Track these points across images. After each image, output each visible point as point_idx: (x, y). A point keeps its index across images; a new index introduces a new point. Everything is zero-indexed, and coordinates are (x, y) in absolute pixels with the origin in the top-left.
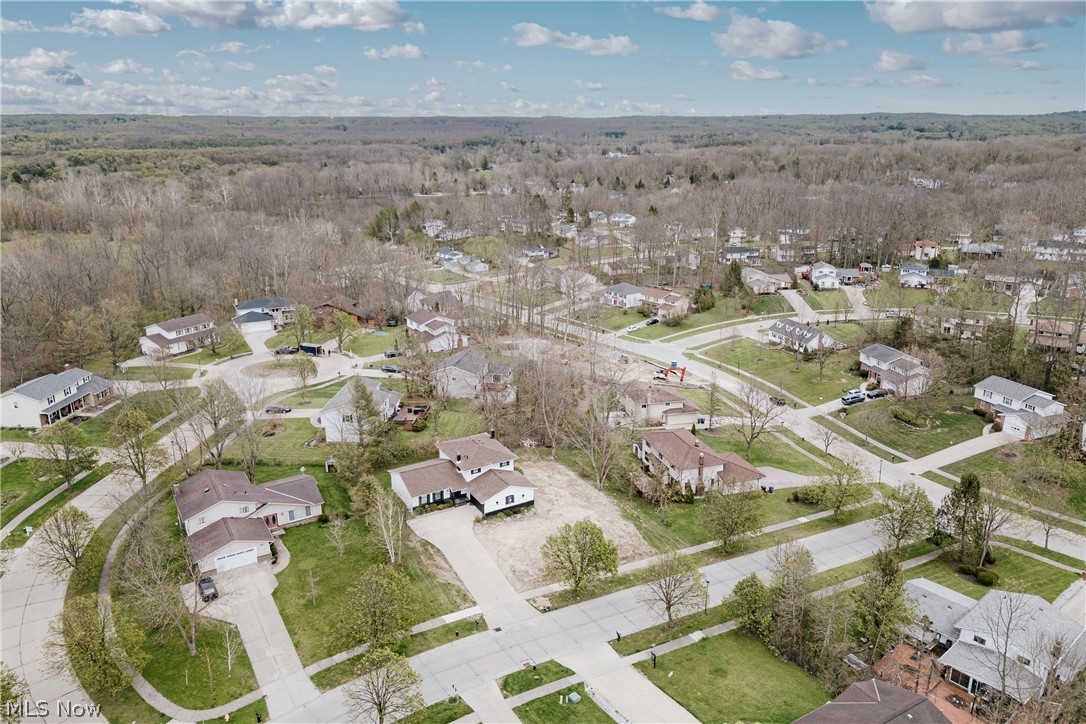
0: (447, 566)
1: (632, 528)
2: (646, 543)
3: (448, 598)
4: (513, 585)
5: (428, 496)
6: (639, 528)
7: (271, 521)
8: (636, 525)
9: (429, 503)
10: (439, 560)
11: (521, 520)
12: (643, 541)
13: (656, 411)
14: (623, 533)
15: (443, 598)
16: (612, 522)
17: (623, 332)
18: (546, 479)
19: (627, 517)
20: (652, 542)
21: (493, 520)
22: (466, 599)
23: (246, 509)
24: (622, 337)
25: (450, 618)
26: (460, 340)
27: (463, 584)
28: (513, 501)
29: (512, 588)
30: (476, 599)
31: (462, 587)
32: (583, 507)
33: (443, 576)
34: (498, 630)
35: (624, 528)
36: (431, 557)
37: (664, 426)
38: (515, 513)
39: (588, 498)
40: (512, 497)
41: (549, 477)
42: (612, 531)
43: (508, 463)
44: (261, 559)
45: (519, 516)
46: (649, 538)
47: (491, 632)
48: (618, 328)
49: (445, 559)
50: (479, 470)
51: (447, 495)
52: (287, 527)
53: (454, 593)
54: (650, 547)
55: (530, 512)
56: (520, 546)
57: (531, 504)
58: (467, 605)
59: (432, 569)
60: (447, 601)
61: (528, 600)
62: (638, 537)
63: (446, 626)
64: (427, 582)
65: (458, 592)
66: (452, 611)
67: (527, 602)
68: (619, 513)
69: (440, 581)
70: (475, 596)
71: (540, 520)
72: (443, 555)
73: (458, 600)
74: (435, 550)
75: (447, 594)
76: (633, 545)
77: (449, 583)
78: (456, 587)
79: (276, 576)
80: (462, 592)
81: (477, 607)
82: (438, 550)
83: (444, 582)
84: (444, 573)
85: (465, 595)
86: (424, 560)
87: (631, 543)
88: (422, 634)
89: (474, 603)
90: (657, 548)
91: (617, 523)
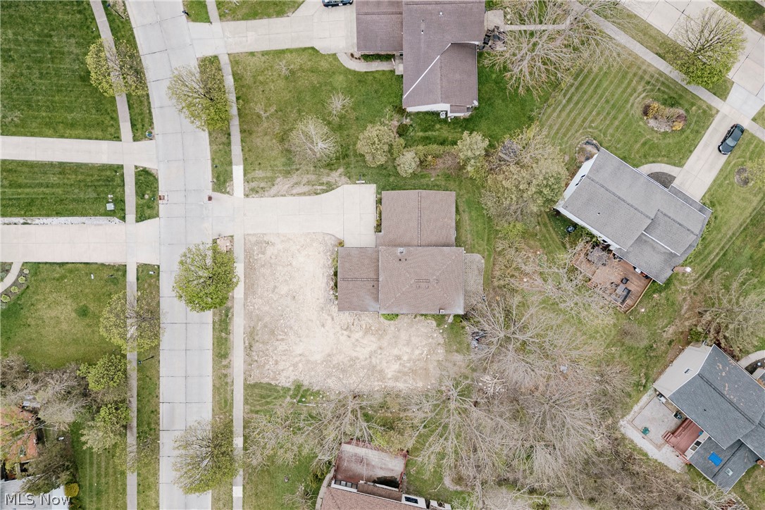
0: (294, 191)
1: (285, 381)
2: (263, 381)
3: (259, 178)
4: (254, 235)
6: (286, 390)
8: (289, 389)
10: (306, 189)
11: (327, 283)
12: (266, 380)
14: (280, 367)
15: (259, 173)
16: (295, 365)
18: (396, 352)
20: (262, 387)
21: (335, 257)
22: (252, 192)
25: (238, 171)
27: (270, 196)
29: (252, 232)
30: (250, 200)
31: (266, 194)
32: (329, 356)
33: (282, 184)
34: (210, 199)
35: (286, 374)
36: (308, 183)
42: (284, 358)
46: (270, 390)
47: (210, 193)
49: (299, 194)
52: (404, 77)
53: (262, 185)
54: (256, 380)
55: (332, 297)
56: (294, 263)
58: (247, 189)
59: (295, 178)
60: (257, 175)
61: (232, 236)
62: (273, 379)
63: (230, 164)
64: (282, 168)
65: (262, 188)
66: (245, 175)
67: (231, 235)
68: (306, 383)
69: (279, 179)
70: (255, 201)
71: (322, 301)
72: (310, 195)
73: (253, 185)
74: (319, 191)
75: (262, 179)
76: (264, 366)
77: (273, 185)
78: (268, 189)
79: (335, 54)
80: (261, 191)
81: (243, 196)
82: (317, 194)
83: (276, 182)
84: (287, 186)
85: (257, 192)
86: (308, 176)
87: (267, 367)
88: (229, 144)
89: (247, 196)
90: (255, 386)
91: (293, 371)
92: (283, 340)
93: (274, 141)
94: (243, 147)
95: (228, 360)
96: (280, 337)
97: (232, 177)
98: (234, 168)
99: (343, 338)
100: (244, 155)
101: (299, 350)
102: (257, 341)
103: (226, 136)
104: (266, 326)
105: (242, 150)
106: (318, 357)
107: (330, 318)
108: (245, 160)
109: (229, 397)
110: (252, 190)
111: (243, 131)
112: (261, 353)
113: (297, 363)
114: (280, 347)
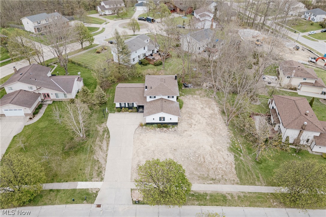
0: (105, 149)
1: (231, 158)
2: (235, 172)
3: (91, 170)
4: (132, 175)
5: (125, 104)
6: (236, 159)
7: (47, 96)
8: (235, 156)
9: (125, 107)
10: (105, 142)
11: (165, 132)
12: (234, 170)
13: (296, 82)
14: (222, 160)
15: (87, 170)
16: (219, 150)
17: (306, 34)
18: (199, 109)
19: (233, 149)
20: (240, 173)
21: (148, 127)
22: (100, 176)
24: (304, 36)
25: (81, 185)
26: (212, 25)
27: (105, 164)
28: (164, 120)
29: (130, 176)
30: (105, 178)
31: (103, 166)
32: (208, 134)
33: (99, 155)
34: (99, 206)
35: (226, 157)
36: (101, 141)
38: (164, 127)
39: (215, 129)
40: (164, 118)
41: (202, 108)
42: (215, 157)
43: (173, 97)
44: (26, 115)
45: (165, 129)
46: (240, 169)
47: (94, 206)
49: (108, 146)
50: (155, 97)
51: (135, 106)
52: (55, 100)
53: (96, 168)
54: (236, 176)
55: (173, 129)
56: (152, 149)
57: (176, 124)
58: (97, 179)
59: (97, 148)
60: (89, 172)
61: (132, 190)
62: (232, 166)
63: (74, 190)
64: (88, 156)
65: (99, 168)
66: (86, 181)
67: (130, 190)
68: (228, 145)
69: (95, 158)
70: (107, 174)
71: (176, 135)
72: (109, 141)
73: (95, 174)
74: (108, 136)
75: (92, 168)
76: (224, 171)
77: (98, 161)
78: (100, 165)
79: (25, 126)
80: (101, 169)
81: (102, 182)
82: (109, 137)
83: (96, 159)
84: (101, 153)
85: (101, 172)
86: (97, 141)
87: (224, 169)
88: (58, 191)
89: (102, 179)
90: (241, 179)
91: (223, 152)
92: (204, 158)
93: (67, 160)
94: (64, 181)
95: (227, 195)
96: (202, 160)
97: (86, 189)
98: (78, 187)
99: (196, 127)
100: (70, 181)
101: (208, 148)
102: (208, 175)
103: (51, 192)
104: (196, 169)
105: (67, 182)
106: (210, 139)
107: (186, 132)
108: (74, 180)
109: (254, 195)
110: (98, 175)
111: (52, 181)
112: (216, 173)
113: (217, 149)
114: (209, 159)
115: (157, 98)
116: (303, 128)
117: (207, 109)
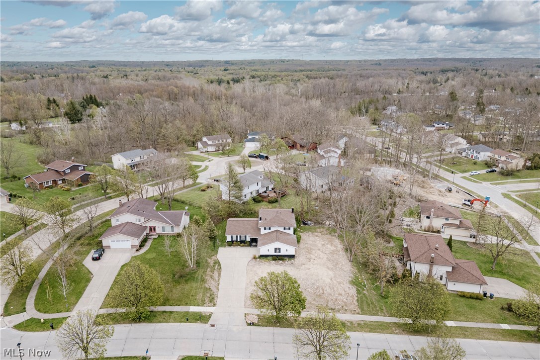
0: (217, 279)
1: (353, 291)
2: (357, 304)
3: (203, 297)
4: (245, 302)
5: (237, 236)
6: (358, 292)
7: (153, 230)
8: (357, 290)
9: (237, 241)
10: (216, 274)
11: (280, 265)
12: (355, 302)
13: (437, 223)
14: (343, 292)
15: (199, 297)
16: (340, 283)
17: (467, 175)
18: (320, 245)
19: (355, 283)
20: (362, 305)
21: (263, 260)
22: (212, 301)
23: (139, 220)
24: (464, 178)
25: (193, 309)
27: (217, 292)
28: (280, 252)
29: (243, 303)
30: (218, 304)
31: (215, 293)
32: (328, 268)
33: (210, 284)
34: (213, 326)
35: (347, 289)
36: (212, 272)
37: (442, 234)
38: (279, 259)
39: (337, 264)
40: (279, 249)
41: (323, 245)
42: (335, 289)
43: (289, 228)
44: (133, 247)
45: (281, 262)
46: (362, 302)
47: (208, 326)
48: (465, 171)
49: (219, 275)
50: (270, 228)
51: (248, 239)
52: (161, 235)
53: (208, 295)
54: (357, 307)
55: (290, 262)
57: (292, 257)
58: (210, 305)
59: (208, 278)
60: (201, 298)
61: (245, 314)
62: (353, 299)
63: (187, 313)
64: (199, 284)
65: (211, 295)
66: (198, 305)
67: (244, 315)
68: (350, 279)
69: (207, 286)
70: (219, 301)
71: (293, 268)
72: (220, 272)
73: (207, 300)
74: (219, 267)
75: (204, 294)
76: (345, 303)
77: (210, 289)
78: (212, 292)
79: (132, 257)
80: (213, 296)
81: (215, 308)
82: (221, 268)
83: (208, 287)
84: (212, 282)
85: (213, 298)
86: (208, 271)
87: (345, 300)
88: (171, 312)
89: (215, 305)
90: (362, 310)
91: (344, 284)
92: (323, 289)
93: (178, 287)
94: (176, 305)
95: (346, 322)
96: (321, 291)
97: (199, 312)
98: (190, 311)
99: (316, 262)
100: (182, 305)
101: (328, 280)
102: (327, 305)
103: (165, 313)
104: (314, 300)
105: (179, 305)
106: (331, 273)
107: (303, 266)
108: (186, 304)
109: (376, 323)
110: (211, 301)
111: (164, 304)
112: (335, 303)
113: (337, 282)
114: (329, 290)
115: (272, 229)
116: (432, 262)
117: (329, 246)
